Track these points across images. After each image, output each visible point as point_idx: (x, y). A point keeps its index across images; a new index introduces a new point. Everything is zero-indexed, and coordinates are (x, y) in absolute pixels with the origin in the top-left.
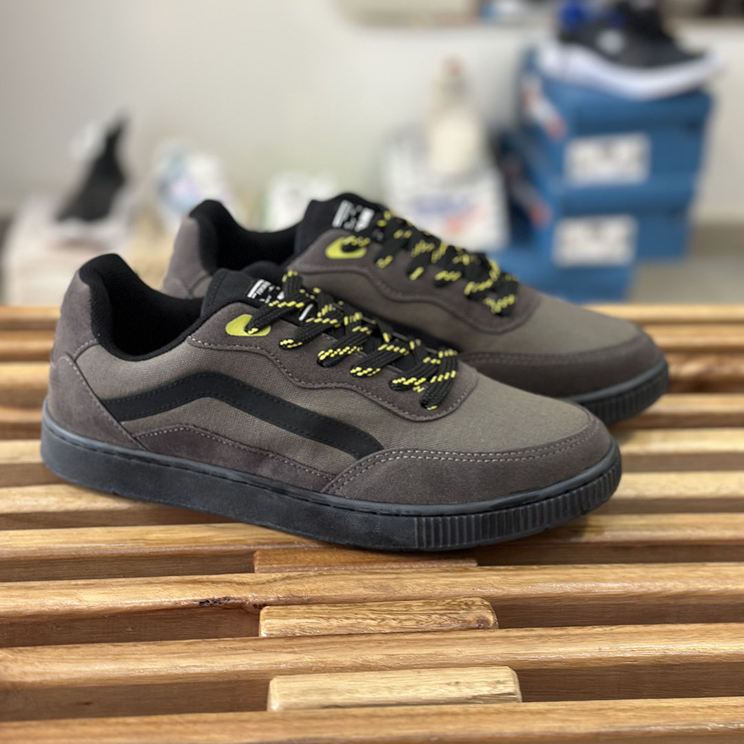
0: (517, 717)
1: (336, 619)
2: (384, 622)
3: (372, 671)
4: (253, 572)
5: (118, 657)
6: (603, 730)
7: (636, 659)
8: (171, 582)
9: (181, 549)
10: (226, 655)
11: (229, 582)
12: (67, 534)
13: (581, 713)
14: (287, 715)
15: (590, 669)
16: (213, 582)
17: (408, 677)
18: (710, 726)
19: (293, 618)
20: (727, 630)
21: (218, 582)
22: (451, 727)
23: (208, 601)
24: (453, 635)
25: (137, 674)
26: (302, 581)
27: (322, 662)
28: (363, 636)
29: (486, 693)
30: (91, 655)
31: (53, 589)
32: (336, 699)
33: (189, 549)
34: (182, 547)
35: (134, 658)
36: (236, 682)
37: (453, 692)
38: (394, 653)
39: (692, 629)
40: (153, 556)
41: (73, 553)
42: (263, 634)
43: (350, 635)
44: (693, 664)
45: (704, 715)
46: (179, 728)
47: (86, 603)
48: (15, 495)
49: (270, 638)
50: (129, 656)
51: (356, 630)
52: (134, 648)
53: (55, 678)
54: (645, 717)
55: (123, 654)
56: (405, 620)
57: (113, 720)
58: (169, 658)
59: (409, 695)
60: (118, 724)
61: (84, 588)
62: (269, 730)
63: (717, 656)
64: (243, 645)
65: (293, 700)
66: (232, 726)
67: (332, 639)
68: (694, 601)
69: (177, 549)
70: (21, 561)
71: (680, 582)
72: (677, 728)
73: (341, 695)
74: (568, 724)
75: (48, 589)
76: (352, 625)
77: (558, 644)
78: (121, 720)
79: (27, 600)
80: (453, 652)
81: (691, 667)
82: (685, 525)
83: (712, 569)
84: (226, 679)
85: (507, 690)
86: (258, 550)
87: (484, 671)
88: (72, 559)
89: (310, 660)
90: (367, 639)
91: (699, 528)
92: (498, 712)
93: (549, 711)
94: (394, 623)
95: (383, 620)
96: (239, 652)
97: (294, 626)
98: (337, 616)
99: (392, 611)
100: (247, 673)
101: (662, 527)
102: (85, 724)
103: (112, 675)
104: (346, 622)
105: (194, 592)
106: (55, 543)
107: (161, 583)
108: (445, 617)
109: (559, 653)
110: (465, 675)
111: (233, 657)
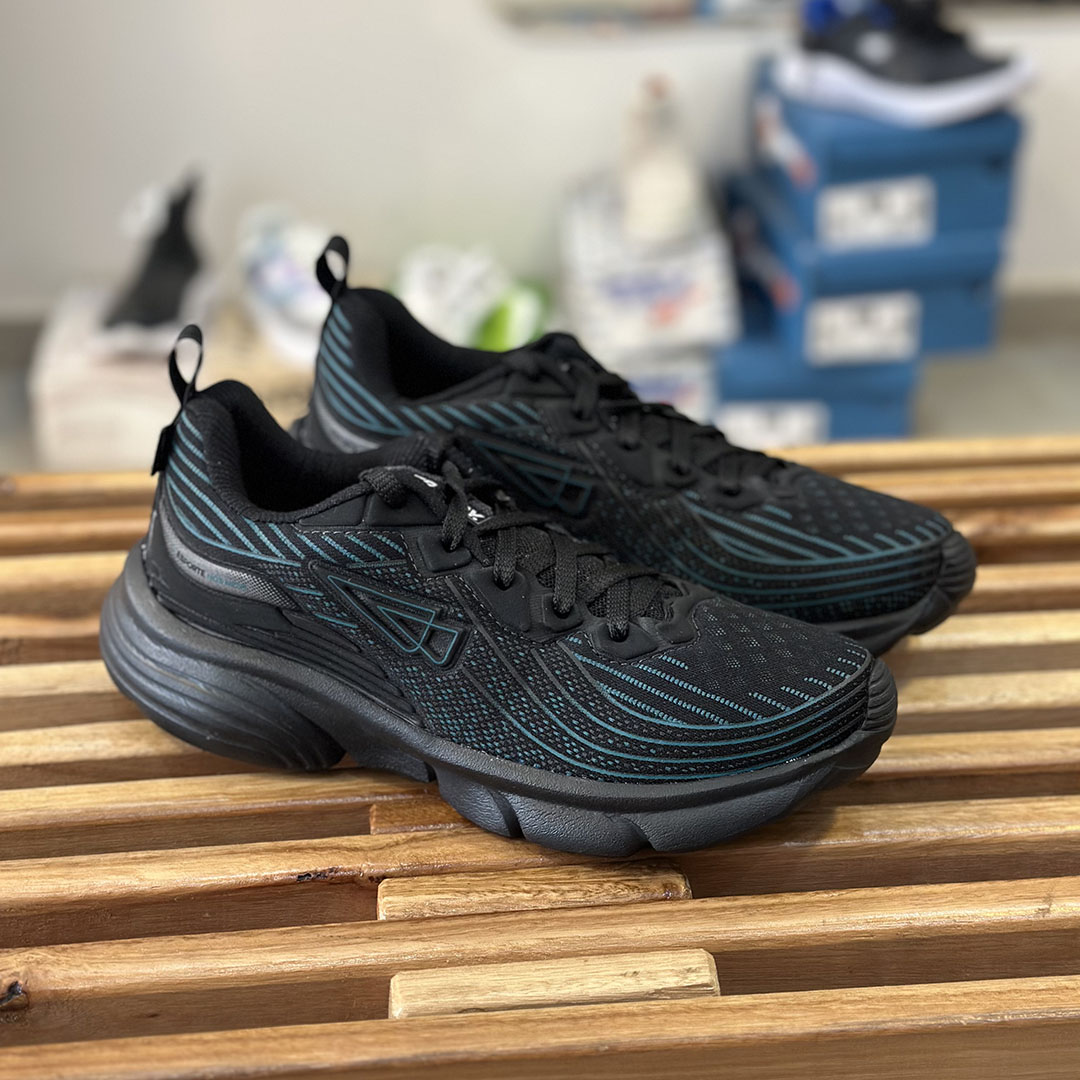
0: (712, 1015)
1: (477, 892)
2: (541, 895)
3: (524, 960)
4: (369, 834)
5: (191, 953)
6: (825, 1029)
7: (871, 933)
8: (259, 851)
9: (273, 805)
10: (333, 946)
11: (338, 848)
12: (124, 789)
13: (796, 1008)
14: (414, 1023)
15: (811, 948)
16: (315, 849)
17: (572, 968)
18: (966, 1019)
19: (421, 893)
20: (992, 891)
21: (323, 849)
22: (626, 1032)
23: (309, 875)
24: (632, 910)
25: (216, 975)
26: (434, 843)
27: (458, 952)
28: (514, 915)
29: (674, 985)
30: (158, 952)
31: (105, 865)
32: (477, 1000)
33: (284, 804)
34: (273, 803)
35: (215, 955)
36: (347, 980)
37: (629, 986)
38: (553, 937)
39: (946, 890)
40: (236, 815)
41: (130, 816)
42: (382, 917)
43: (495, 914)
44: (947, 937)
45: (958, 1005)
46: (272, 1044)
47: (149, 883)
48: (51, 738)
49: (390, 922)
50: (205, 952)
51: (503, 907)
52: (213, 940)
53: (110, 984)
54: (878, 1010)
55: (197, 950)
56: (569, 891)
57: (186, 1037)
58: (257, 952)
59: (573, 991)
60: (192, 1041)
61: (145, 862)
62: (388, 1043)
63: (978, 926)
64: (354, 932)
65: (420, 1003)
66: (340, 1040)
67: (471, 920)
68: (952, 853)
69: (268, 805)
70: (60, 828)
71: (934, 827)
72: (922, 1023)
73: (483, 995)
74: (780, 1022)
75: (98, 865)
76: (498, 901)
77: (769, 917)
78: (196, 1036)
79: (70, 882)
80: (629, 932)
81: (945, 941)
82: (942, 749)
83: (976, 808)
84: (333, 979)
85: (699, 982)
86: (375, 802)
87: (671, 956)
88: (127, 823)
89: (443, 949)
90: (517, 918)
91: (963, 753)
92: (688, 1010)
93: (754, 1007)
94: (554, 896)
95: (540, 892)
96: (351, 941)
97: (423, 905)
98: (479, 889)
99: (552, 879)
100: (360, 969)
101: (913, 753)
102: (149, 1044)
103: (183, 977)
104: (490, 897)
105: (290, 863)
106: (108, 803)
107: (247, 852)
108: (621, 886)
109: (771, 929)
110: (646, 962)
111: (342, 948)
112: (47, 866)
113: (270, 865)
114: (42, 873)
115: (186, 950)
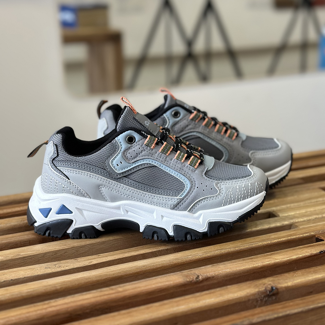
112: (244, 260)
113: (309, 251)
114: (244, 262)
115: (313, 271)
